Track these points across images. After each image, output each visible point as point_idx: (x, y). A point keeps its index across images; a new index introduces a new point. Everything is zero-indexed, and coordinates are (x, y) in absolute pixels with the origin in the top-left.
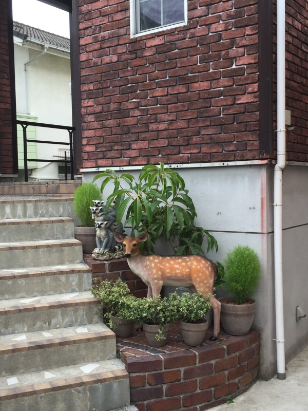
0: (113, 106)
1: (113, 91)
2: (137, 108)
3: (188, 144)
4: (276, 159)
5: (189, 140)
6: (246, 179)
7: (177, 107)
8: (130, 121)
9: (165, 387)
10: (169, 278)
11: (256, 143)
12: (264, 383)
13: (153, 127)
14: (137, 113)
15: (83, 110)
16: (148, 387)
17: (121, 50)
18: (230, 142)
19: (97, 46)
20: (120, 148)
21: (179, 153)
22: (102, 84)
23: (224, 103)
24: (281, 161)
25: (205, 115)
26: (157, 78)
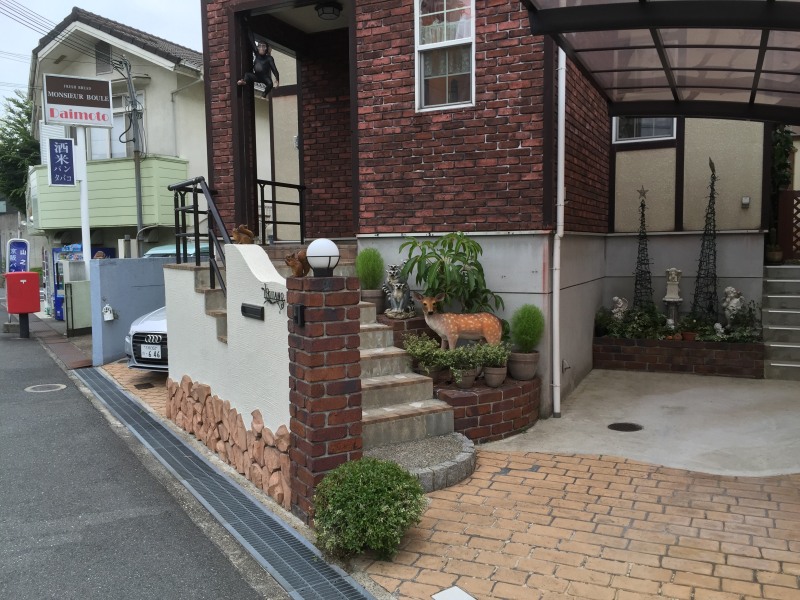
0: (395, 175)
1: (396, 161)
2: (421, 178)
3: (474, 213)
4: (555, 229)
5: (475, 210)
6: (530, 247)
7: (464, 180)
8: (414, 190)
9: (479, 418)
10: (464, 332)
11: (540, 216)
12: (545, 421)
13: (438, 197)
14: (421, 183)
15: (360, 177)
16: (466, 418)
17: (404, 122)
18: (515, 214)
19: (378, 116)
20: (403, 215)
21: (465, 221)
22: (383, 153)
23: (511, 179)
24: (560, 231)
25: (491, 188)
26: (444, 152)
